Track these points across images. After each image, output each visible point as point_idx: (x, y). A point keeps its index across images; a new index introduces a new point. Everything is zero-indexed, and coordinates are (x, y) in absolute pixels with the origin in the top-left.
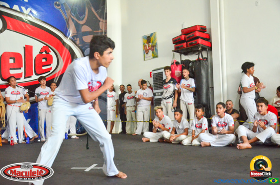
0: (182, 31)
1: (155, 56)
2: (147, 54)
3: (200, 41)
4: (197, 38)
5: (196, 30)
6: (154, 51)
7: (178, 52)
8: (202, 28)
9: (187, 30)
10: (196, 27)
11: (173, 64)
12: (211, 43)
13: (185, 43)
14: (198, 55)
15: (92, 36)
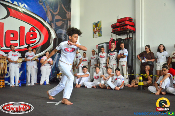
0: (118, 20)
1: (100, 36)
2: (95, 34)
3: (128, 27)
4: (127, 25)
5: (126, 20)
6: (100, 32)
7: (114, 33)
8: (130, 19)
10: (126, 18)
11: (111, 40)
12: (135, 29)
13: (119, 28)
14: (127, 36)
15: (61, 22)
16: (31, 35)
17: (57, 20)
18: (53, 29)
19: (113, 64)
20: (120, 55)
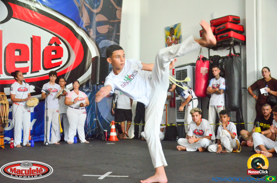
0: (212, 22)
3: (232, 34)
5: (228, 22)
8: (234, 19)
9: (217, 21)
10: (227, 17)
11: (199, 59)
12: (245, 37)
17: (99, 24)
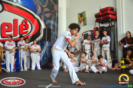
0: (100, 10)
1: (85, 24)
2: (80, 23)
3: (110, 16)
4: (109, 14)
5: (108, 10)
6: (85, 21)
7: (97, 22)
8: (111, 9)
10: (108, 8)
11: (94, 28)
12: (117, 17)
13: (102, 17)
14: (109, 24)
15: (50, 14)
16: (24, 26)
17: (46, 12)
18: (42, 21)
19: (98, 50)
20: (103, 41)
